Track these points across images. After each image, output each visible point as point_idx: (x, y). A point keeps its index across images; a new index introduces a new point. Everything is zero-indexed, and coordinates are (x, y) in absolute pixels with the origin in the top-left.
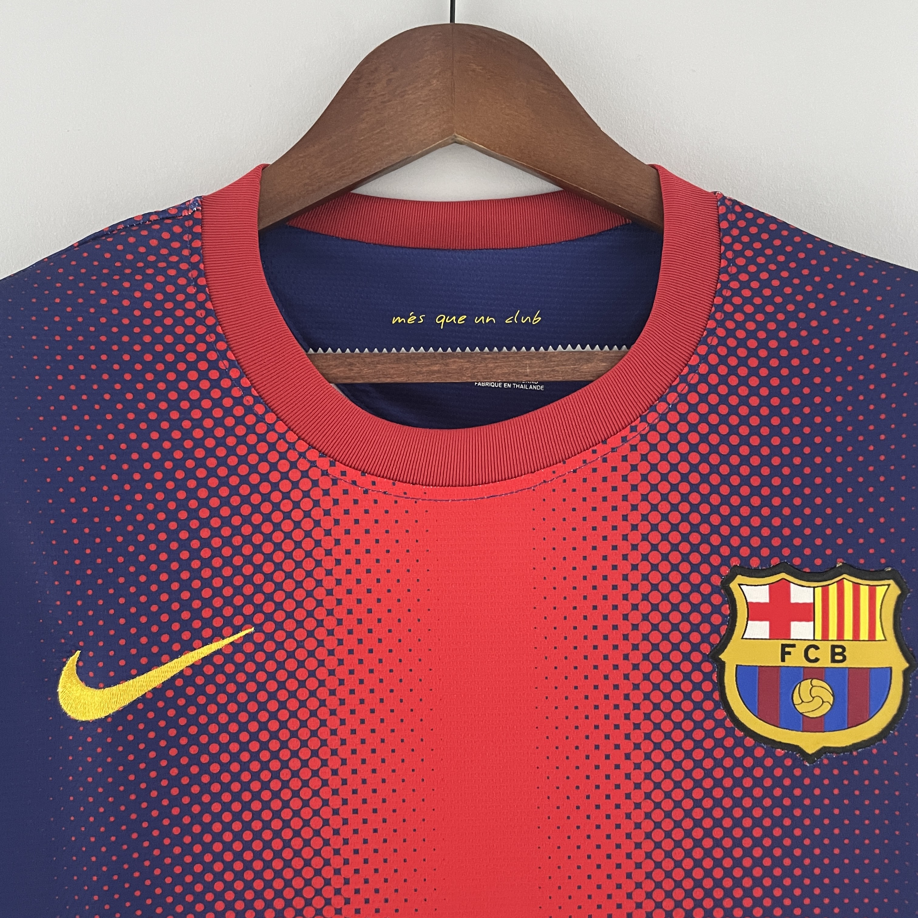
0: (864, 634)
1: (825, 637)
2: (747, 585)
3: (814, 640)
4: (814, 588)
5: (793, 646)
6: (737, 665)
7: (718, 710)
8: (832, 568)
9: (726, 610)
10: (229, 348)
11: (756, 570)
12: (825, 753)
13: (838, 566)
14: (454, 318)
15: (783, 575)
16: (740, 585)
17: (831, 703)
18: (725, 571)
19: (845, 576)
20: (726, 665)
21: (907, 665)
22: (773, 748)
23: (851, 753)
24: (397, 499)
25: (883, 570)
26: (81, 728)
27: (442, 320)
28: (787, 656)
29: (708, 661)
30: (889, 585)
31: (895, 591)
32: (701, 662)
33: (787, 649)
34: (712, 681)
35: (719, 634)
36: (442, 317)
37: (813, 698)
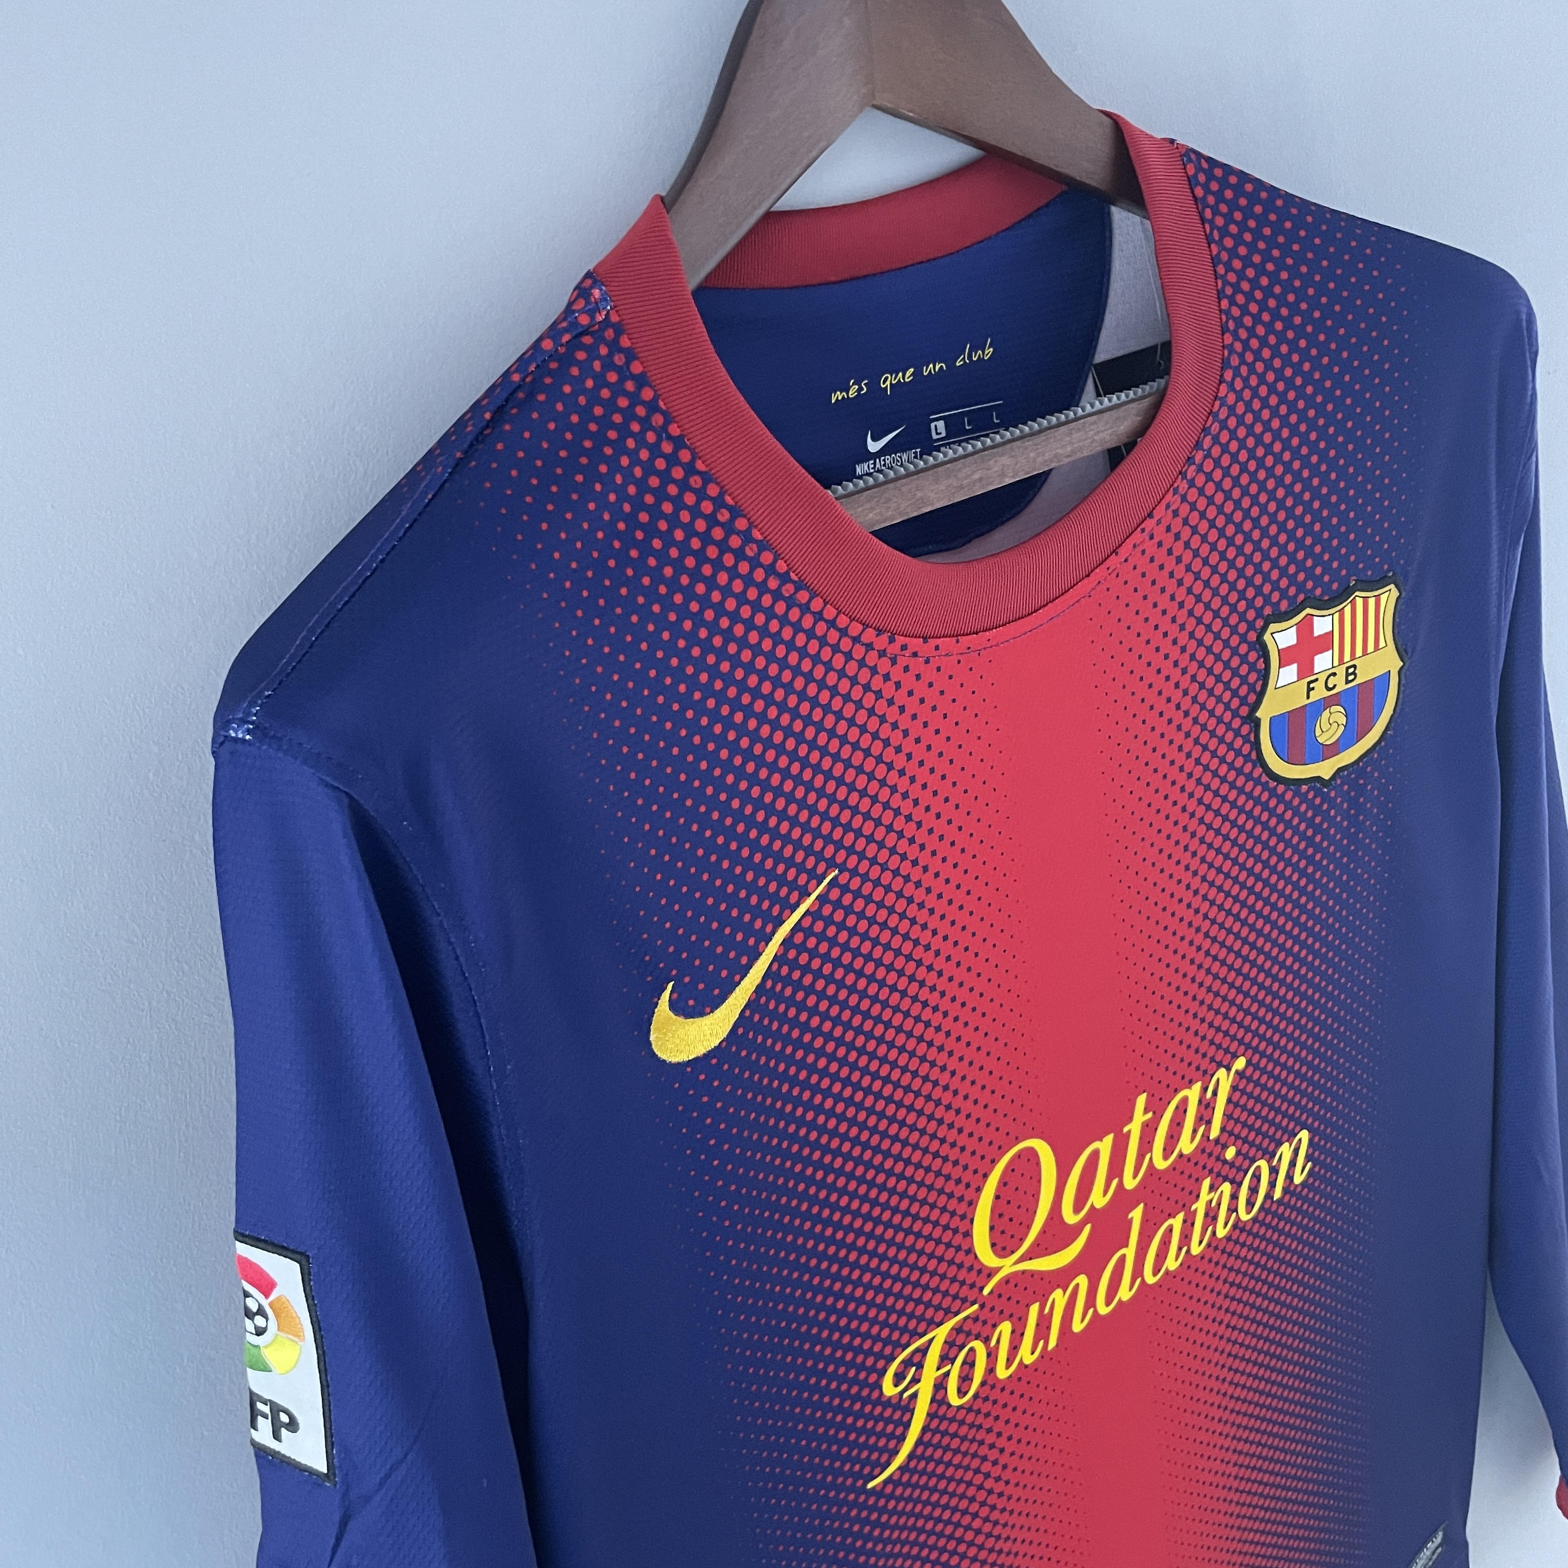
0: (1371, 648)
1: (1341, 662)
2: (1278, 632)
3: (1333, 667)
4: (1333, 614)
5: (1317, 680)
6: (1270, 718)
7: (1256, 769)
8: (1347, 589)
9: (1261, 665)
10: (751, 525)
11: (1286, 613)
12: (1339, 774)
13: (1351, 584)
14: (900, 374)
15: (1309, 611)
16: (1272, 634)
17: (1344, 724)
18: (1260, 623)
19: (1357, 593)
20: (1261, 721)
21: (1401, 663)
22: (1299, 786)
24: (960, 657)
25: (1386, 576)
26: (689, 1069)
27: (888, 382)
28: (1311, 693)
29: (1246, 723)
30: (1390, 590)
31: (1395, 593)
32: (1241, 727)
33: (1311, 686)
34: (1250, 742)
35: (1256, 692)
36: (886, 378)
37: (1331, 725)
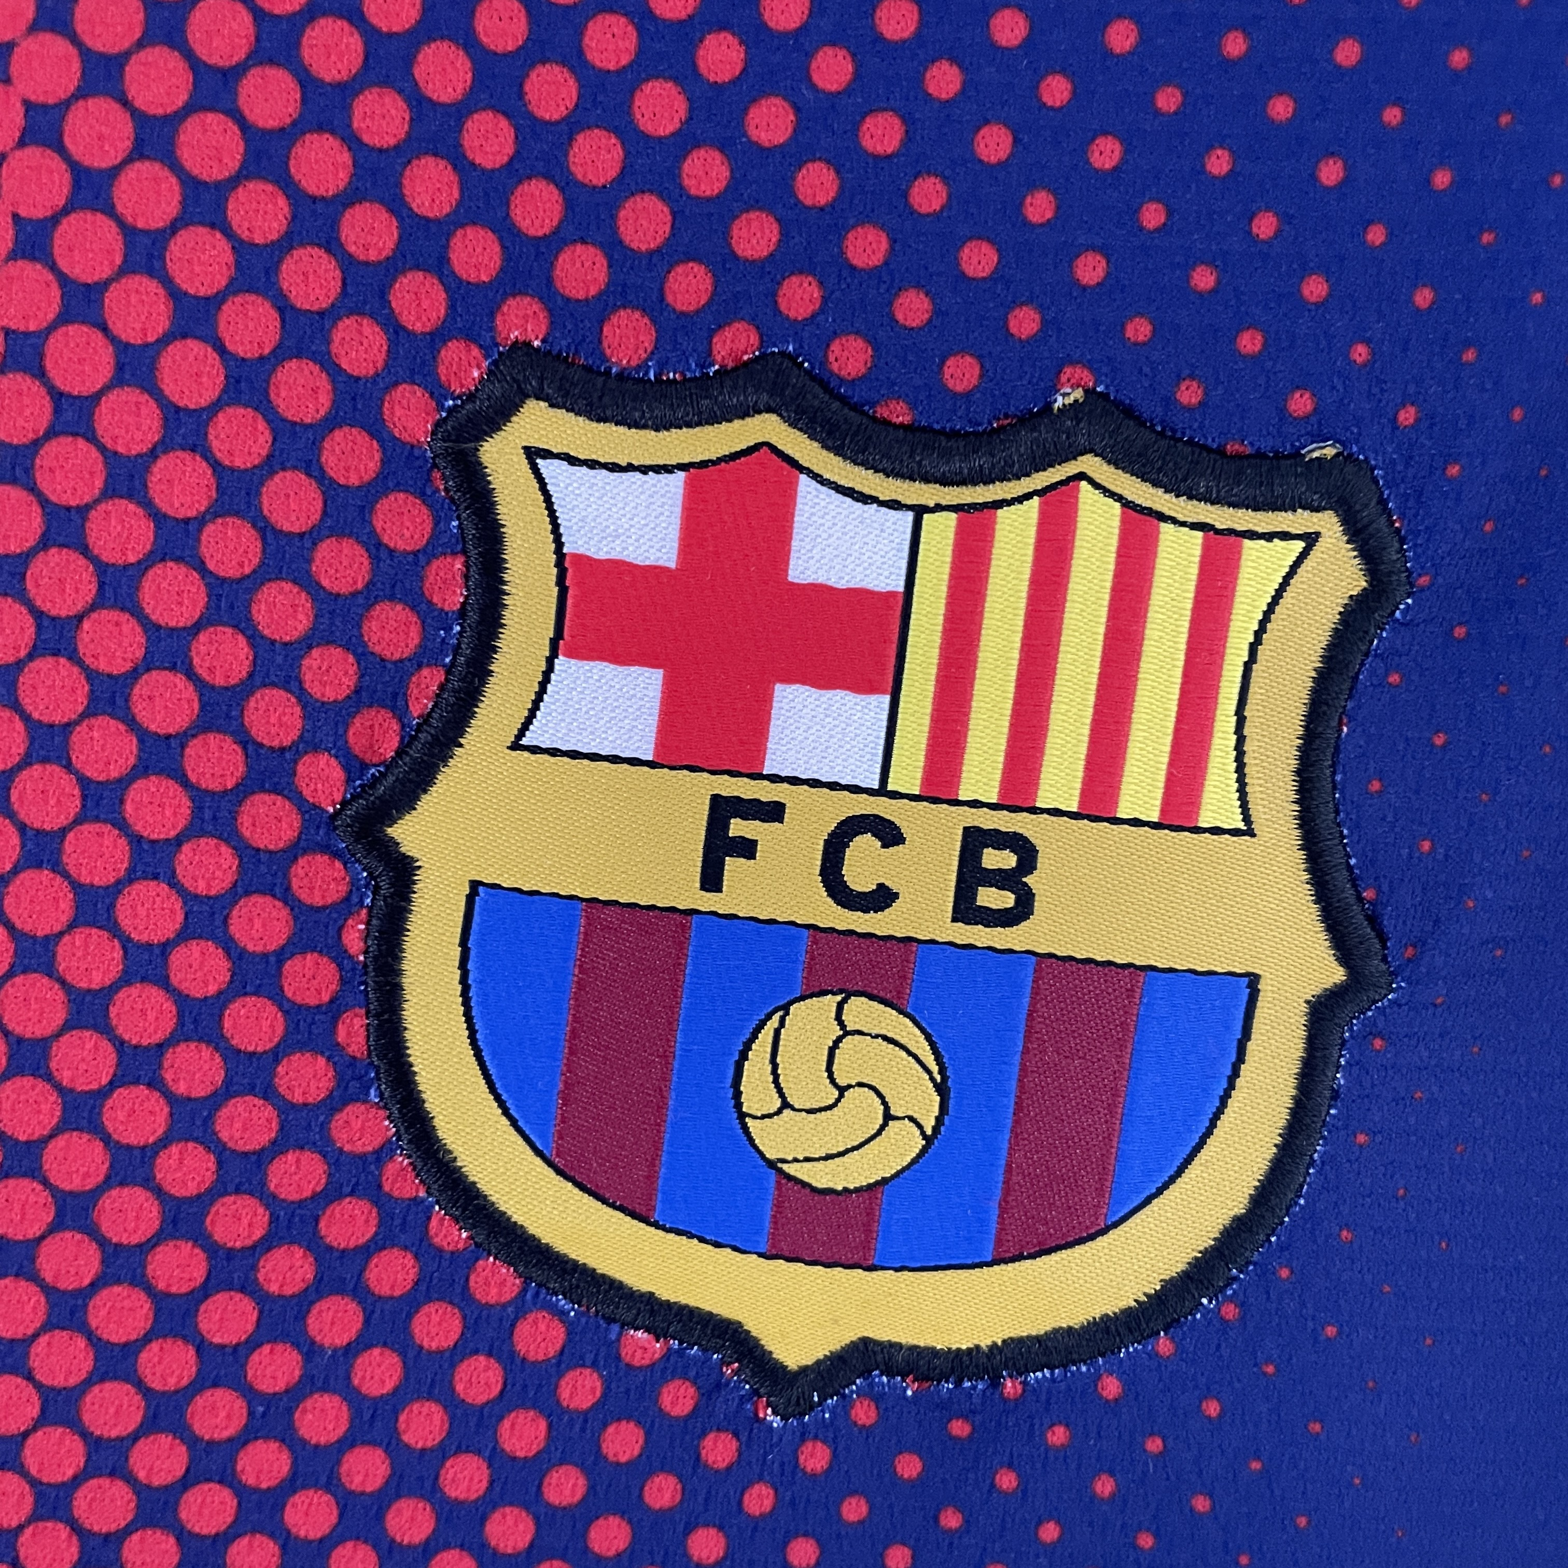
0: (1142, 788)
1: (941, 783)
2: (572, 461)
3: (882, 791)
4: (920, 511)
5: (771, 812)
6: (475, 885)
7: (352, 1110)
8: (1027, 419)
9: (448, 583)
12: (866, 1373)
13: (1060, 402)
15: (767, 428)
16: (533, 454)
17: (929, 1125)
18: (464, 367)
19: (1089, 464)
20: (420, 876)
21: (1337, 974)
22: (610, 1320)
23: (995, 1383)
25: (1296, 455)
28: (733, 865)
29: (327, 849)
30: (1311, 539)
31: (1337, 575)
32: (294, 851)
33: (738, 828)
34: (340, 956)
35: (401, 714)
37: (842, 1090)
